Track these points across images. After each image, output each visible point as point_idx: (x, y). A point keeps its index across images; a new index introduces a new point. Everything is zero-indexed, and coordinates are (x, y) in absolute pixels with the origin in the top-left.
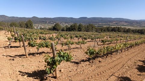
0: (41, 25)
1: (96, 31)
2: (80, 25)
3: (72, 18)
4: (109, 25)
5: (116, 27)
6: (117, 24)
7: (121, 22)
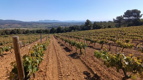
6: (10, 26)
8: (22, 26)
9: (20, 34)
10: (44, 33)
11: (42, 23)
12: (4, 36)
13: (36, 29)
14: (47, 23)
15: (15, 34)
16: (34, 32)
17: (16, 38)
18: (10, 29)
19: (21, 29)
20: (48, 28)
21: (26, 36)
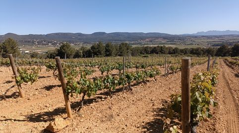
0: (24, 47)
1: (133, 55)
2: (108, 46)
3: (80, 34)
4: (140, 44)
5: (158, 47)
6: (151, 41)
7: (157, 38)
8: (168, 41)
9: (164, 53)
10: (204, 54)
11: (203, 36)
12: (143, 55)
13: (189, 47)
14: (211, 36)
15: (157, 53)
16: (186, 52)
17: (188, 60)
18: (151, 46)
19: (167, 46)
20: (213, 46)
21: (172, 58)
